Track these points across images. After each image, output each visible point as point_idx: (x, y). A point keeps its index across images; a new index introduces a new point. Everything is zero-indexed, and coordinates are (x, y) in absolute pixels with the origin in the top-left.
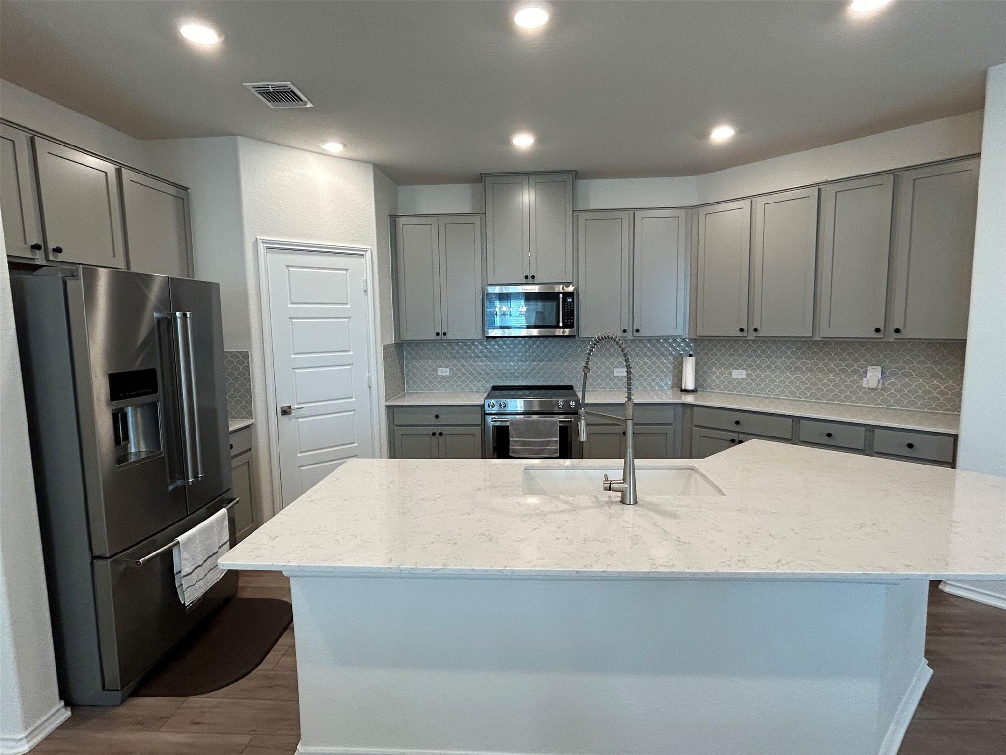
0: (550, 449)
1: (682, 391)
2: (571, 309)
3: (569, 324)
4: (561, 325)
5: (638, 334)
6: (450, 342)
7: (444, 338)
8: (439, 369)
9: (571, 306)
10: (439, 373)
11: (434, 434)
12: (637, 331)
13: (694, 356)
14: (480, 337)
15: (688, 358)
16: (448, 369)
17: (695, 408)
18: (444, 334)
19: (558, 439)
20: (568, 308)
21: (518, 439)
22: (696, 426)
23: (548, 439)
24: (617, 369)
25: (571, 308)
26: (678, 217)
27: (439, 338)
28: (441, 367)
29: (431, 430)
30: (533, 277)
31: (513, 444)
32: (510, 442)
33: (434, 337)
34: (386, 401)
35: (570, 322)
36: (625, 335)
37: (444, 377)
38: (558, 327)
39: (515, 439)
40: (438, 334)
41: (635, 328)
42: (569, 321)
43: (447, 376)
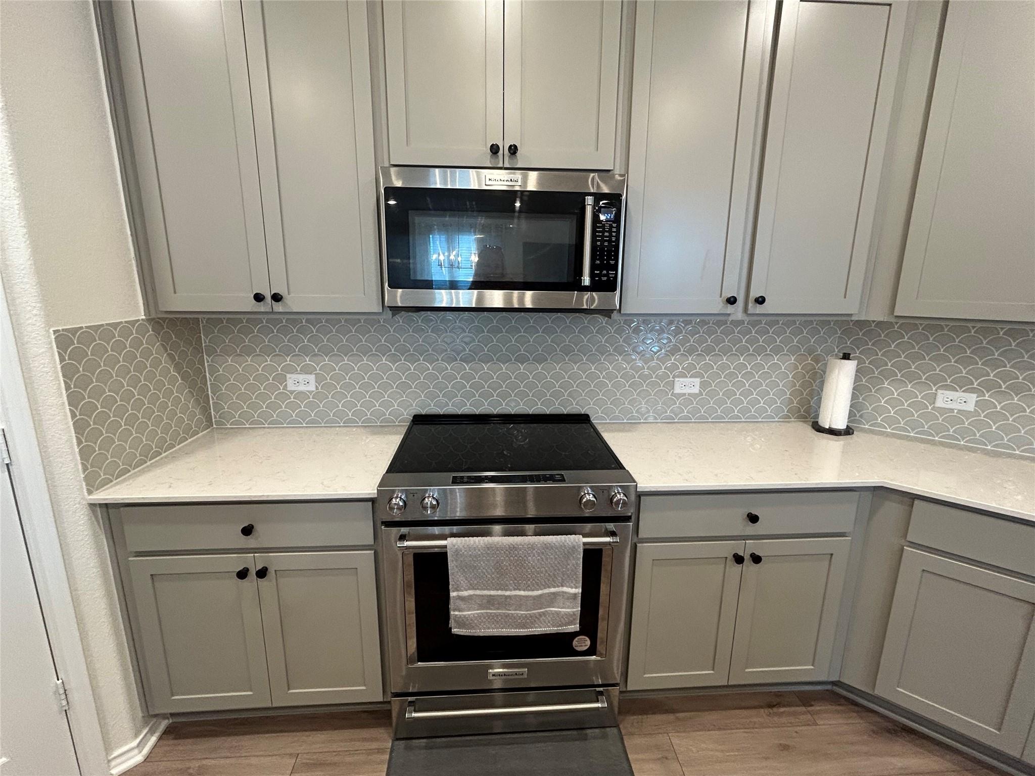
0: (558, 613)
1: (818, 428)
2: (610, 241)
3: (605, 279)
4: (586, 280)
5: (759, 309)
6: (295, 318)
7: (279, 307)
8: (288, 376)
9: (610, 232)
10: (291, 387)
11: (243, 574)
12: (761, 301)
13: (854, 359)
14: (377, 308)
15: (839, 361)
16: (312, 378)
17: (916, 502)
18: (277, 298)
19: (580, 590)
20: (603, 236)
21: (471, 592)
22: (913, 545)
23: (553, 590)
24: (681, 380)
25: (611, 236)
26: (890, 5)
27: (262, 307)
28: (293, 371)
29: (236, 562)
30: (513, 150)
31: (462, 605)
32: (452, 601)
33: (250, 305)
34: (90, 492)
35: (607, 275)
36: (730, 309)
37: (301, 395)
38: (575, 285)
39: (465, 593)
40: (259, 298)
41: (755, 293)
42: (605, 272)
43: (311, 392)
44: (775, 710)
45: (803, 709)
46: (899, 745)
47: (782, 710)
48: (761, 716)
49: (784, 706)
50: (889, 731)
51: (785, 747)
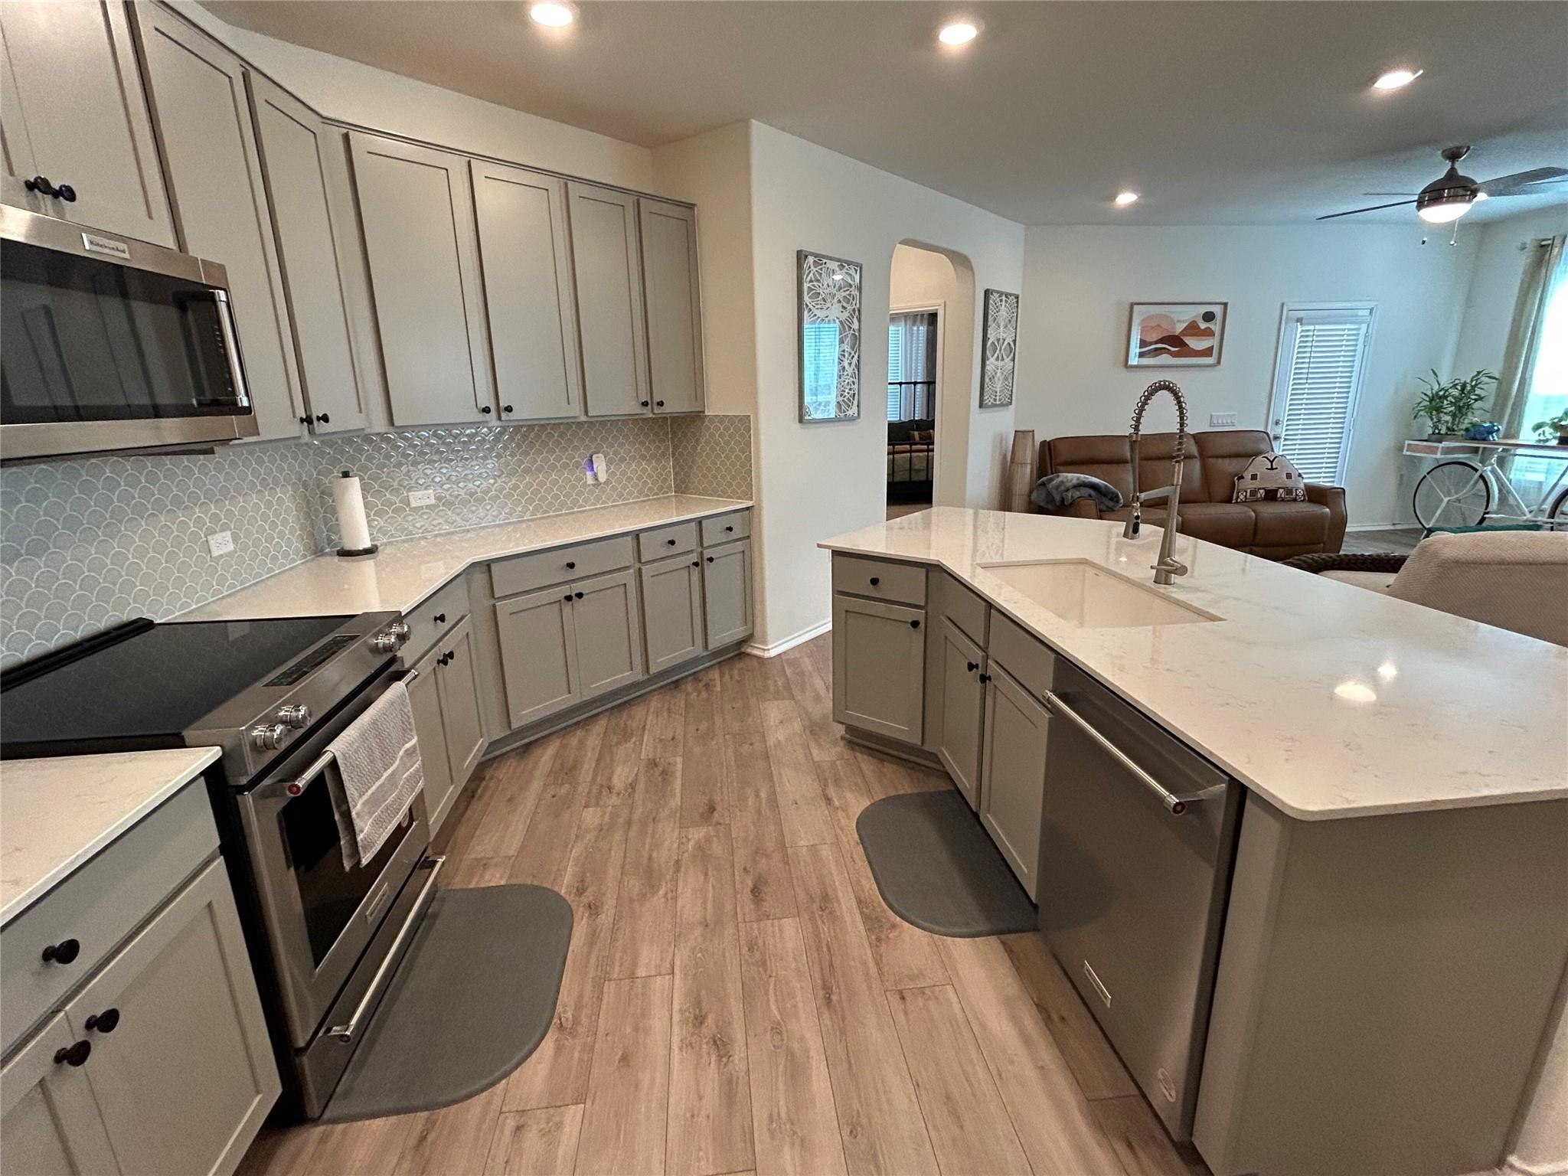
4: (243, 400)
5: (323, 428)
17: (493, 566)
21: (361, 801)
22: (502, 598)
23: (402, 753)
24: (214, 537)
26: (315, 134)
30: (68, 196)
31: (360, 823)
41: (317, 413)
44: (477, 796)
45: (484, 784)
46: (536, 752)
47: (479, 791)
48: (477, 806)
49: (477, 789)
50: (524, 752)
51: (511, 800)
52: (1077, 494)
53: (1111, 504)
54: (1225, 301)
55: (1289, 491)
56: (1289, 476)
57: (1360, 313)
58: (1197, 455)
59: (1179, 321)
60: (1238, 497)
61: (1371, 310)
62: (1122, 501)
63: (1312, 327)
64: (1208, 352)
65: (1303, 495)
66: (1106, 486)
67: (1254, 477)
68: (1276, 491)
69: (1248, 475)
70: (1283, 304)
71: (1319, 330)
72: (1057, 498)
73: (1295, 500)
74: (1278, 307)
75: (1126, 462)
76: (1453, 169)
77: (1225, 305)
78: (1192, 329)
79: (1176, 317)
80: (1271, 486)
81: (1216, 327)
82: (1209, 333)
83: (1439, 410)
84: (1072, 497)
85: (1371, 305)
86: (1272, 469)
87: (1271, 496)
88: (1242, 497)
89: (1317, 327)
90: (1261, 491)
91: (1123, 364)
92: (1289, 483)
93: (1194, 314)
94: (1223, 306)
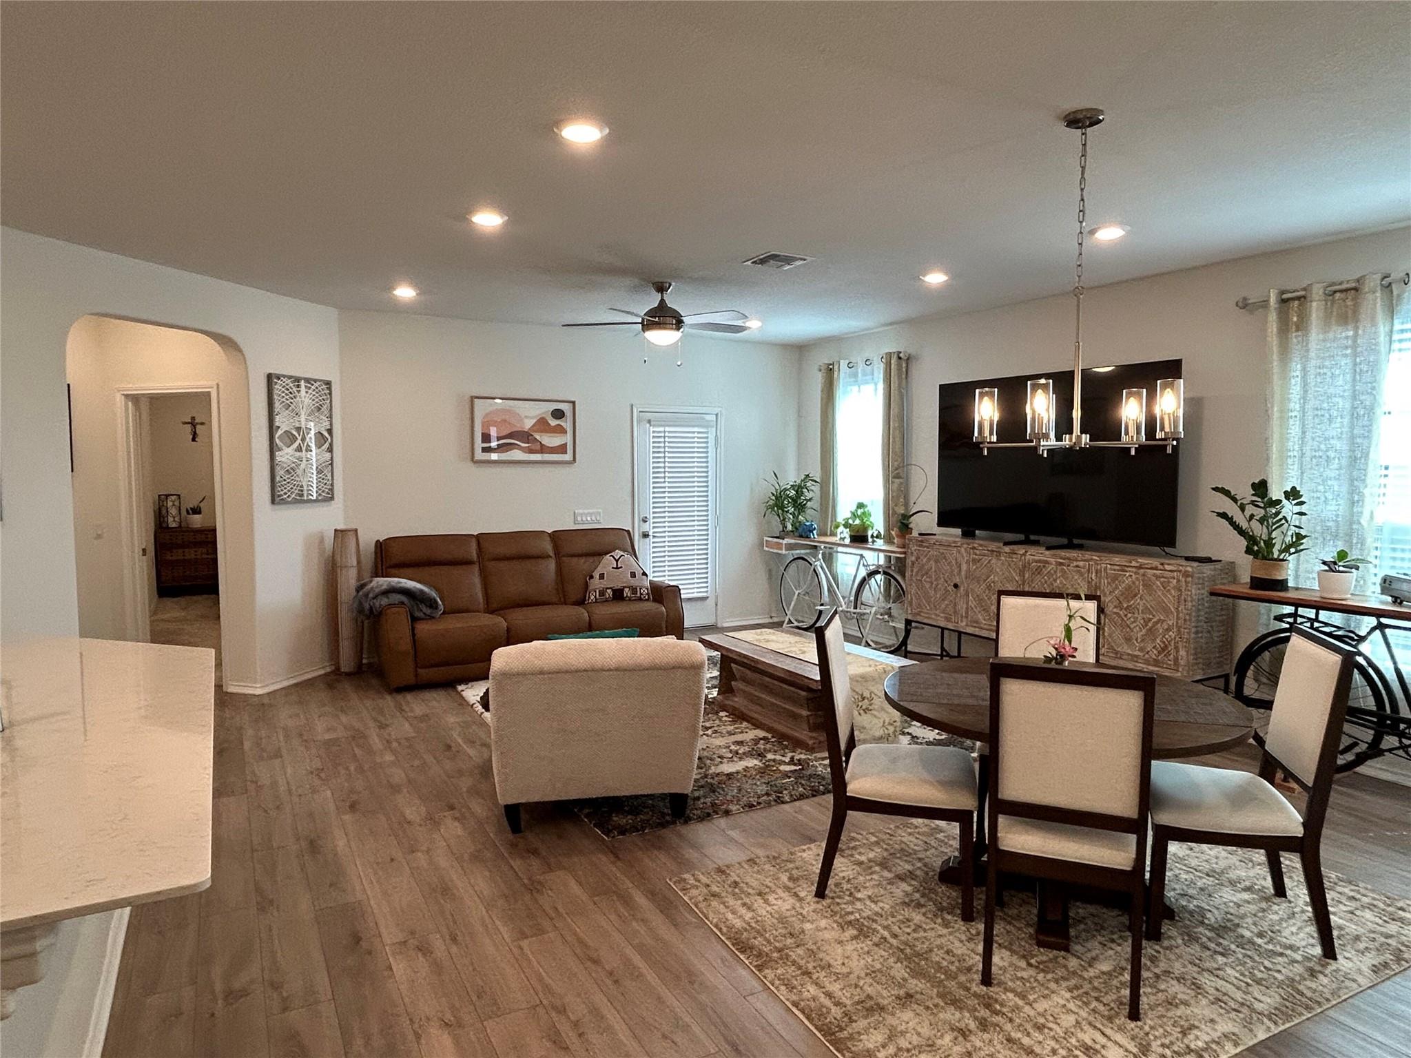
52: (384, 601)
53: (428, 611)
54: (573, 400)
55: (634, 590)
56: (633, 575)
57: (708, 417)
58: (551, 554)
59: (526, 417)
60: (589, 597)
61: (717, 415)
62: (442, 607)
63: (661, 429)
64: (562, 449)
65: (648, 594)
66: (421, 591)
67: (602, 576)
68: (621, 591)
69: (596, 575)
70: (632, 406)
71: (669, 432)
72: (367, 606)
73: (640, 599)
74: (629, 409)
75: (469, 563)
76: (662, 300)
77: (574, 403)
78: (542, 425)
79: (523, 413)
80: (619, 585)
81: (566, 424)
82: (561, 430)
83: (782, 507)
84: (381, 605)
85: (717, 410)
86: (617, 568)
87: (618, 595)
88: (592, 597)
89: (667, 429)
90: (609, 591)
91: (469, 458)
92: (633, 582)
93: (543, 410)
94: (571, 404)
